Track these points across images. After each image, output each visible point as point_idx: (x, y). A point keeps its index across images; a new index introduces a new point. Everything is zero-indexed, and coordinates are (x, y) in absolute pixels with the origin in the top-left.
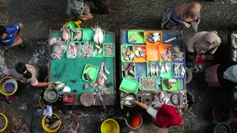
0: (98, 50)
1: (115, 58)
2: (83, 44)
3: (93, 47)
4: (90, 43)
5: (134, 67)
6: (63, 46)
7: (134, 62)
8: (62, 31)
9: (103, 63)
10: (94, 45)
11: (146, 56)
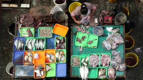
0: (85, 61)
1: (71, 54)
2: (98, 66)
3: (89, 63)
4: (92, 66)
5: (56, 46)
6: (114, 62)
7: (56, 50)
8: (115, 76)
9: (81, 50)
10: (88, 65)
11: (46, 55)
